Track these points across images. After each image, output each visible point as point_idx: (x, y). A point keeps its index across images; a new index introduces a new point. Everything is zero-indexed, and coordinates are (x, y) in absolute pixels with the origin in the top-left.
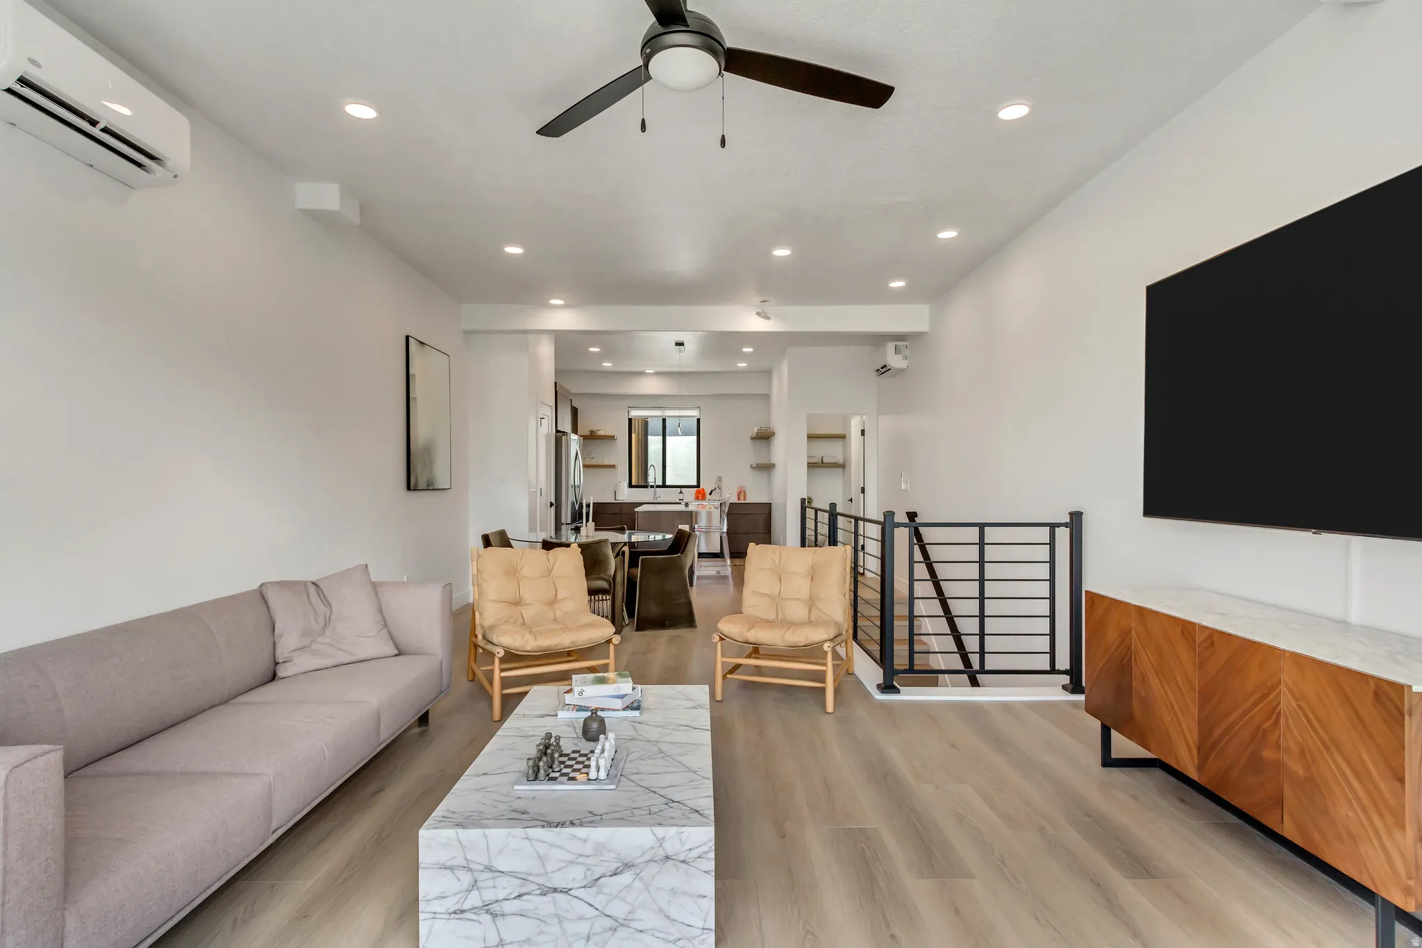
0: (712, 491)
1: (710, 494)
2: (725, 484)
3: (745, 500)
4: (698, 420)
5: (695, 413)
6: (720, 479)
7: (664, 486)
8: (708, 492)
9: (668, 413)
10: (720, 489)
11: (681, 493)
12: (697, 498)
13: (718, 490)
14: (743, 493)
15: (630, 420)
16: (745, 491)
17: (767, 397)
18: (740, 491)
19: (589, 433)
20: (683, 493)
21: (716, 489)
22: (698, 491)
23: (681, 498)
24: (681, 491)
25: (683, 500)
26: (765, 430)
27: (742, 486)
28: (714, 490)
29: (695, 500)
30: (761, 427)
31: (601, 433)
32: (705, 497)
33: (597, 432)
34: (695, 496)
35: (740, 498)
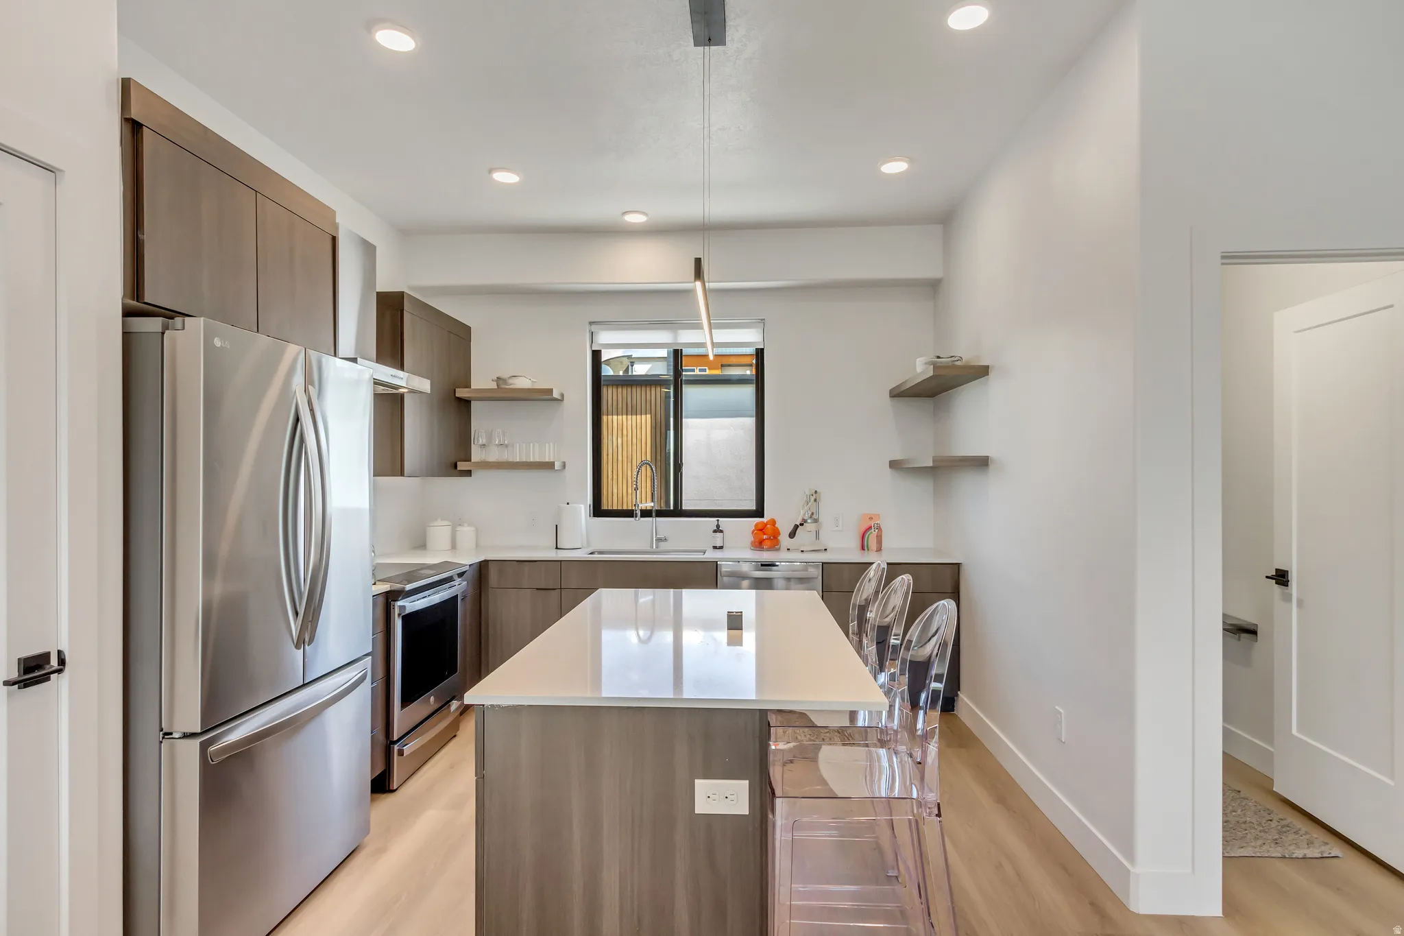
0: (796, 527)
1: (792, 535)
2: (829, 511)
3: (879, 550)
5: (752, 336)
6: (815, 496)
7: (677, 512)
8: (784, 528)
9: (686, 336)
10: (816, 521)
11: (718, 530)
12: (759, 544)
13: (810, 526)
14: (874, 533)
15: (596, 355)
16: (879, 528)
17: (933, 288)
18: (866, 526)
19: (494, 385)
20: (721, 531)
21: (805, 521)
22: (760, 527)
23: (718, 545)
24: (718, 526)
25: (721, 548)
26: (950, 364)
27: (871, 518)
28: (802, 525)
29: (752, 548)
30: (938, 357)
31: (523, 383)
32: (778, 543)
33: (511, 381)
34: (753, 539)
35: (868, 547)
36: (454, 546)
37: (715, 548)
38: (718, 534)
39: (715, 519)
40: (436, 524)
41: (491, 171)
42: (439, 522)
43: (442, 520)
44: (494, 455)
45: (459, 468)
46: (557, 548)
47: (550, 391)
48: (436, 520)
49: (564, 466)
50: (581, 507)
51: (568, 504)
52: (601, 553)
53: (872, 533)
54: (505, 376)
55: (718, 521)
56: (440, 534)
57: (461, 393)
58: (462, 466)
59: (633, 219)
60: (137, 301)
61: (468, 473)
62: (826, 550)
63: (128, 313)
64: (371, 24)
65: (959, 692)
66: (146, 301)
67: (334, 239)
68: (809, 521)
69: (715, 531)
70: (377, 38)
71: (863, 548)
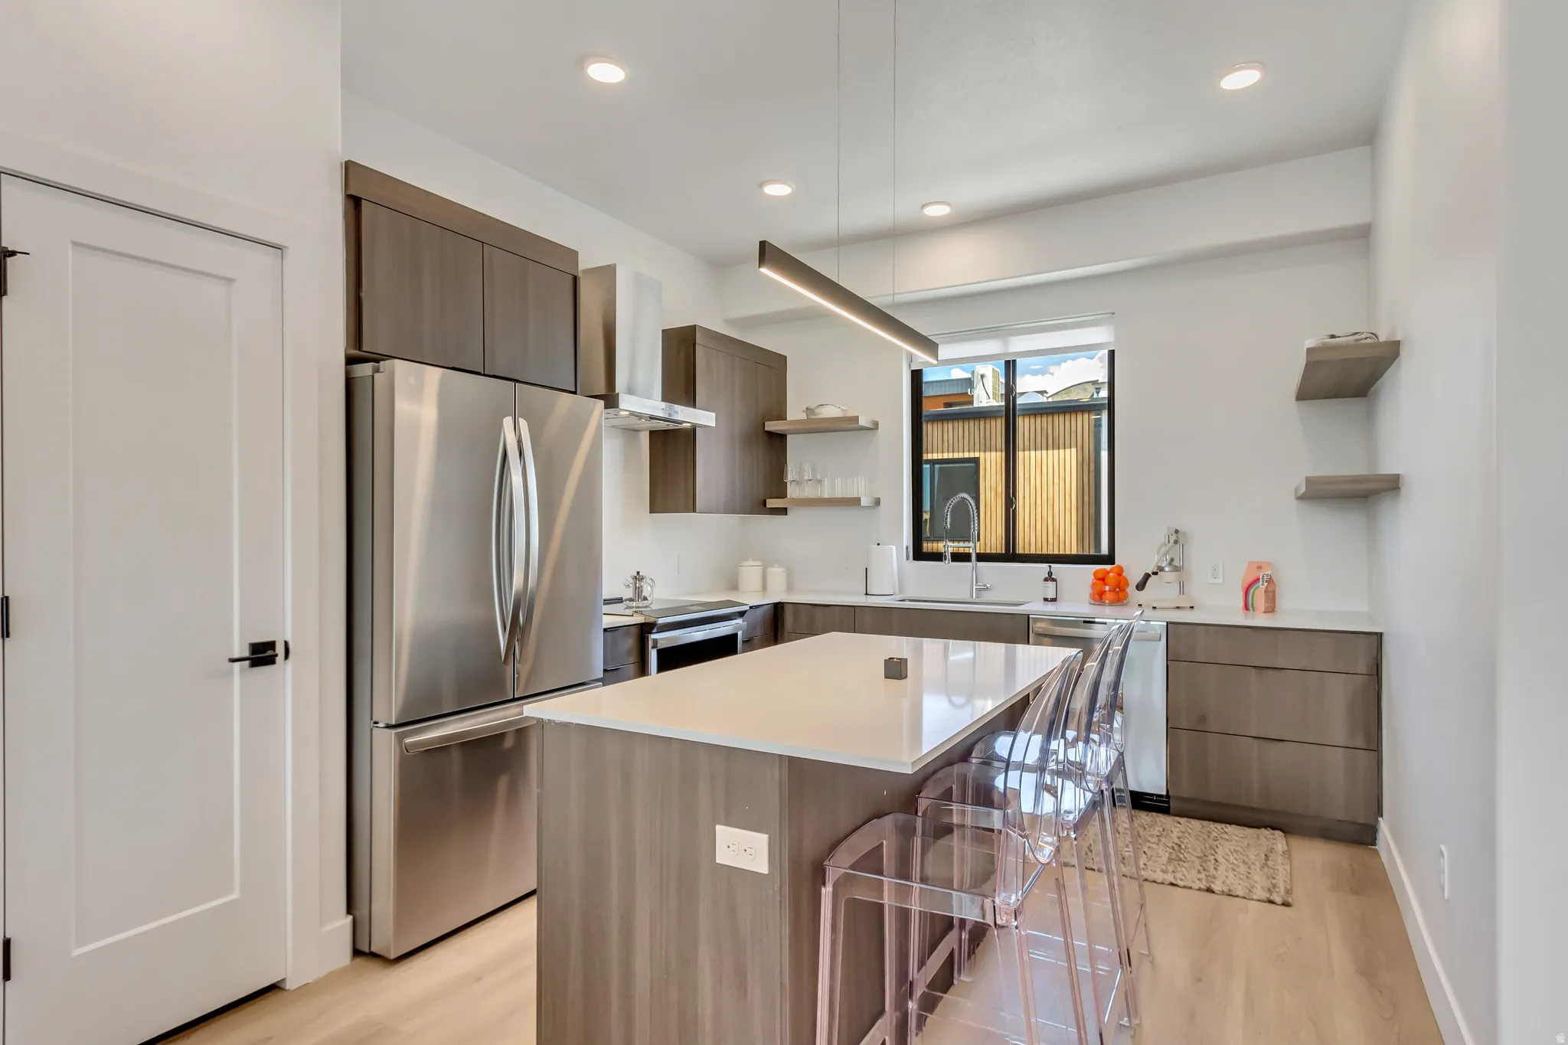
0: (1147, 577)
1: (1141, 586)
2: (1198, 558)
3: (1271, 608)
4: (1112, 354)
5: (1101, 335)
6: (1177, 537)
7: (1010, 555)
8: (1134, 576)
9: (1018, 344)
10: (1176, 569)
11: (1050, 578)
12: (1099, 597)
13: (1168, 575)
14: (1262, 586)
15: (917, 375)
16: (1270, 581)
17: (1362, 237)
18: (1252, 578)
19: (804, 416)
20: (1054, 580)
21: (1161, 569)
22: (1100, 575)
23: (1050, 596)
24: (1050, 573)
25: (1054, 600)
26: (1352, 343)
27: (1260, 567)
28: (1155, 573)
29: (1092, 602)
30: (1333, 337)
31: (830, 412)
32: (1126, 597)
33: (817, 411)
34: (1091, 591)
35: (1253, 604)
36: (764, 588)
37: (1046, 600)
38: (1051, 584)
39: (1046, 566)
40: (746, 563)
41: (761, 185)
42: (751, 562)
43: (753, 560)
44: (809, 492)
45: (768, 506)
46: (866, 594)
47: (856, 419)
48: (747, 560)
49: (878, 502)
50: (892, 549)
51: (878, 544)
52: (910, 600)
53: (1258, 587)
54: (813, 406)
55: (1050, 567)
56: (750, 574)
57: (772, 426)
58: (772, 503)
59: (937, 211)
60: (360, 350)
61: (783, 511)
62: (1192, 607)
63: (350, 361)
64: (581, 62)
65: (1380, 819)
66: (364, 349)
67: (575, 279)
68: (1167, 569)
69: (1046, 580)
70: (589, 73)
71: (1246, 607)
